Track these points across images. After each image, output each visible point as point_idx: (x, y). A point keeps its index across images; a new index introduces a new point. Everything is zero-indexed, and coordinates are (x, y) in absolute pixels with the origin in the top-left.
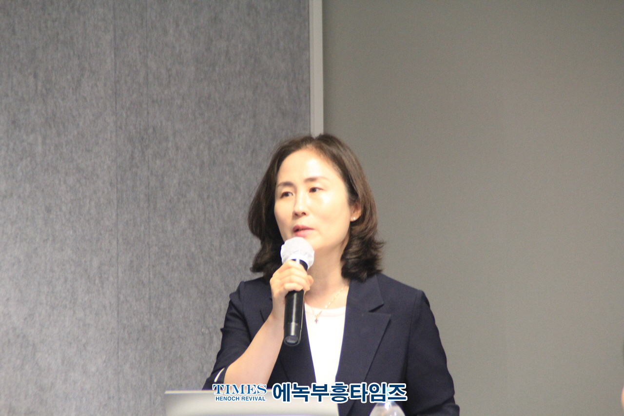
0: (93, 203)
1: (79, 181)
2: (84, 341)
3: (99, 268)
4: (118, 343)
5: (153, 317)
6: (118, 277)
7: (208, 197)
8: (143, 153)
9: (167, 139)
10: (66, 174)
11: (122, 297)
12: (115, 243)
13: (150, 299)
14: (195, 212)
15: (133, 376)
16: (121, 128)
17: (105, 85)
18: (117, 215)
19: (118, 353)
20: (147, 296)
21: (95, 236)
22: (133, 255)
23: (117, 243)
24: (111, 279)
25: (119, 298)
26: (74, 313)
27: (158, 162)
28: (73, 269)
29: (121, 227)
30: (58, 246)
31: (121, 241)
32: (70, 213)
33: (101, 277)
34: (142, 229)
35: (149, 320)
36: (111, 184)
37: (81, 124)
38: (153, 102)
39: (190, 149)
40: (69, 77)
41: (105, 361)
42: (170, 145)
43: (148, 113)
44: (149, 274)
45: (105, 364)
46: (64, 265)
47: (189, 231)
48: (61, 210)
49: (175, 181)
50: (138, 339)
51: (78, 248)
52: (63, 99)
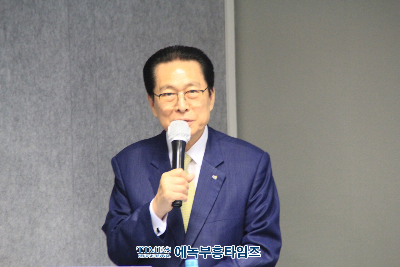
0: (52, 113)
1: (40, 98)
2: (46, 206)
3: (58, 156)
4: (74, 206)
5: (101, 187)
6: (73, 161)
7: (144, 102)
8: (92, 76)
9: (110, 65)
10: (30, 94)
11: (76, 175)
12: (70, 138)
13: (98, 174)
14: (134, 113)
15: (86, 227)
16: (73, 60)
17: (61, 31)
18: (72, 119)
19: (73, 213)
20: (96, 173)
21: (54, 134)
22: (84, 146)
23: (72, 138)
24: (67, 163)
25: (74, 176)
26: (38, 188)
27: (104, 81)
28: (37, 158)
29: (75, 127)
30: (24, 143)
31: (74, 137)
32: (34, 120)
33: (59, 162)
34: (92, 127)
35: (98, 189)
36: (66, 99)
37: (42, 59)
38: (99, 40)
39: (129, 70)
40: (32, 27)
41: (63, 219)
42: (113, 69)
43: (95, 48)
44: (98, 158)
45: (63, 221)
46: (29, 156)
47: (129, 127)
48: (26, 119)
49: (117, 93)
50: (89, 202)
51: (41, 144)
52: (27, 43)
